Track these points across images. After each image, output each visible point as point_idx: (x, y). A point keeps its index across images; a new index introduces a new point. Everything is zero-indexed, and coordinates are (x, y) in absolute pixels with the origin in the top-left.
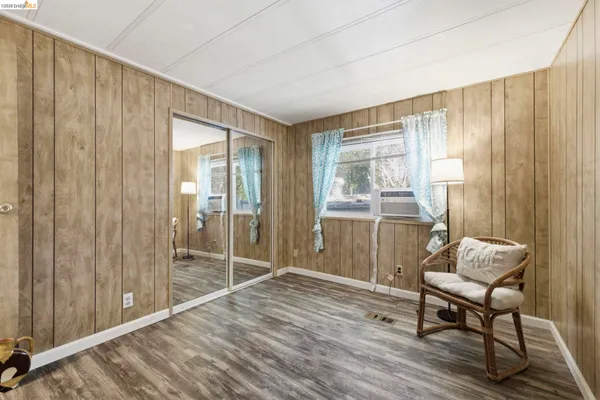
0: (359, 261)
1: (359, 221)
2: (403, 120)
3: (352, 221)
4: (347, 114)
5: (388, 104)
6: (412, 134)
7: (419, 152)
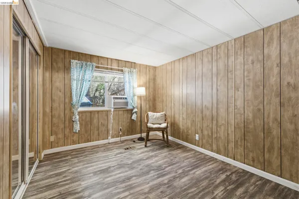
0: (102, 131)
1: (102, 111)
2: (124, 69)
3: (98, 112)
4: (95, 56)
5: (116, 60)
6: (127, 75)
7: (129, 83)
